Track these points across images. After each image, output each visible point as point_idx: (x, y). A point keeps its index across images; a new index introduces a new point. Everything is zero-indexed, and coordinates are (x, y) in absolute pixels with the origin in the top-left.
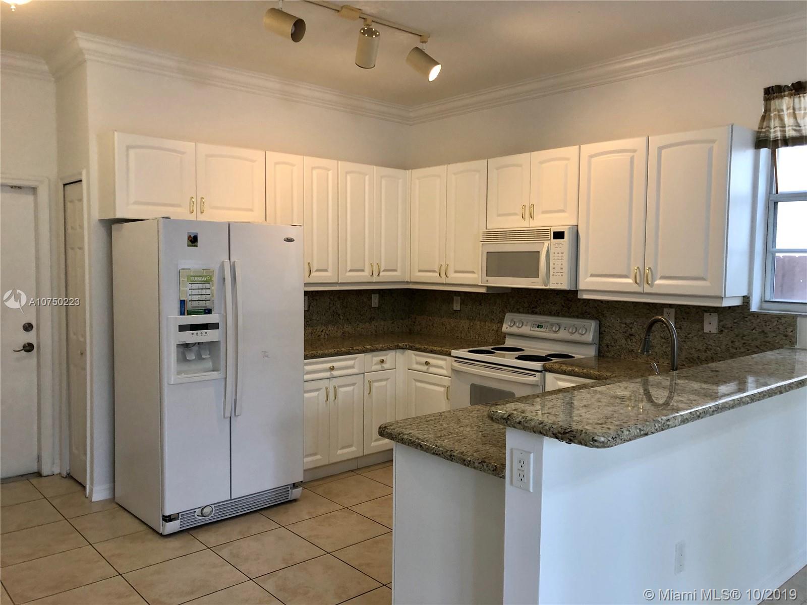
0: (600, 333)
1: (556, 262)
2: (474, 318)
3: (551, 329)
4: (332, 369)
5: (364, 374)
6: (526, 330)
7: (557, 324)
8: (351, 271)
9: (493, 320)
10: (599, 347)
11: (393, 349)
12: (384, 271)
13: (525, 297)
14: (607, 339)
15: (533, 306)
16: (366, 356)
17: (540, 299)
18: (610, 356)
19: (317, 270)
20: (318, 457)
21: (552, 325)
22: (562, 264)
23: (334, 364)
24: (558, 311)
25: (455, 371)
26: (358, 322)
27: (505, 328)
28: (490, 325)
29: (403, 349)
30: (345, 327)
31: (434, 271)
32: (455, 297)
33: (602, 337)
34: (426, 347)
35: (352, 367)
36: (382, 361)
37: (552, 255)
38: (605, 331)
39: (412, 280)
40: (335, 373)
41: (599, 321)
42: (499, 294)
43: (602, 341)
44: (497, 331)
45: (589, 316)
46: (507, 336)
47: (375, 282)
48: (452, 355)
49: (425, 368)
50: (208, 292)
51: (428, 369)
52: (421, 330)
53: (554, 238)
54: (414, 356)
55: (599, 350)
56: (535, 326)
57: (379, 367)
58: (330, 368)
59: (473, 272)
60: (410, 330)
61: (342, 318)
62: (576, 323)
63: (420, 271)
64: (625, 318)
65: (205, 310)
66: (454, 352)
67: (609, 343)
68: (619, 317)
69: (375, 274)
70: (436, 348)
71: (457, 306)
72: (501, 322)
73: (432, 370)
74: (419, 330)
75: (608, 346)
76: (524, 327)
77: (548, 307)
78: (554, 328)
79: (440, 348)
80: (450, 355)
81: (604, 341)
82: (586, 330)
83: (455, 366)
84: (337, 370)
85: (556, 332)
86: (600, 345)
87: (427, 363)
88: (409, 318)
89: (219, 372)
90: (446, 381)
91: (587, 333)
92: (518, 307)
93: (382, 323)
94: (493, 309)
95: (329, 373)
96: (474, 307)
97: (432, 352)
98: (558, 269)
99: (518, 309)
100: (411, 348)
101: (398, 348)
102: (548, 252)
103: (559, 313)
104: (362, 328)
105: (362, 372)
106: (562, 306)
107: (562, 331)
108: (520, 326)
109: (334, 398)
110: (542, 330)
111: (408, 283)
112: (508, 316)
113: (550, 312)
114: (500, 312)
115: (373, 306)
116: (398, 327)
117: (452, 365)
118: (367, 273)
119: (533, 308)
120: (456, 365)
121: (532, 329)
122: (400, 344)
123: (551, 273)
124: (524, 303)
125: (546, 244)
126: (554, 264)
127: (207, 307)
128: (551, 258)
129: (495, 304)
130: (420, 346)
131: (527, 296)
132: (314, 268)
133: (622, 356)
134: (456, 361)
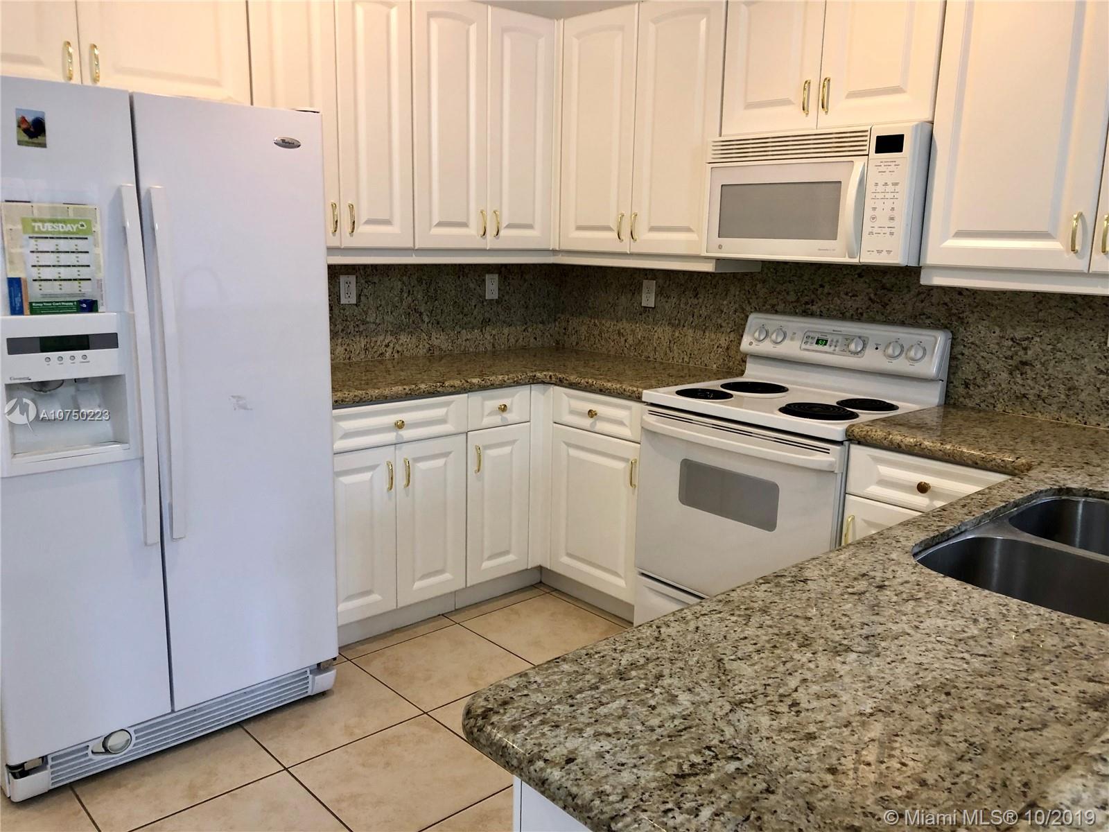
0: (953, 358)
1: (879, 204)
2: (682, 322)
3: (845, 348)
4: (400, 425)
5: (467, 433)
6: (791, 348)
7: (860, 337)
8: (440, 224)
9: (721, 327)
10: (947, 386)
11: (526, 384)
12: (509, 226)
13: (790, 282)
14: (967, 370)
15: (806, 299)
16: (470, 399)
17: (822, 286)
18: (970, 405)
19: (369, 222)
20: (375, 597)
21: (849, 339)
22: (893, 209)
23: (405, 417)
24: (860, 311)
25: (650, 433)
26: (457, 328)
27: (747, 344)
28: (713, 336)
29: (543, 383)
30: (433, 338)
31: (608, 229)
32: (645, 282)
33: (957, 366)
34: (590, 381)
35: (443, 421)
36: (504, 409)
37: (870, 187)
38: (963, 354)
39: (563, 247)
40: (406, 434)
41: (952, 332)
42: (734, 275)
43: (954, 373)
44: (728, 349)
45: (928, 321)
46: (748, 360)
47: (489, 250)
48: (643, 400)
49: (587, 422)
50: (84, 259)
51: (593, 425)
52: (577, 344)
53: (877, 152)
54: (565, 398)
55: (947, 391)
56: (810, 340)
57: (497, 419)
58: (396, 424)
59: (688, 230)
60: (558, 343)
61: (426, 320)
62: (900, 335)
63: (579, 228)
64: (1013, 328)
65: (80, 302)
66: (649, 395)
67: (972, 378)
68: (999, 326)
69: (491, 232)
70: (610, 384)
71: (648, 300)
72: (739, 331)
73: (602, 426)
74: (574, 344)
75: (967, 386)
76: (787, 342)
77: (839, 302)
78: (852, 347)
79: (618, 386)
80: (638, 399)
81: (960, 373)
82: (925, 349)
83: (649, 423)
84: (410, 428)
85: (857, 353)
86: (949, 382)
87: (591, 414)
88: (555, 320)
89: (126, 446)
90: (631, 451)
91: (926, 358)
92: (775, 301)
93: (506, 331)
94: (722, 304)
95: (395, 434)
96: (683, 300)
97: (601, 391)
98: (883, 220)
99: (773, 306)
100: (560, 383)
101: (534, 381)
102: (862, 183)
103: (862, 314)
104: (466, 340)
105: (462, 430)
106: (870, 299)
107: (870, 351)
108: (779, 339)
109: (405, 482)
110: (826, 348)
111: (554, 252)
112: (754, 320)
113: (843, 314)
114: (735, 311)
115: (487, 298)
116: (535, 338)
117: (642, 419)
118: (473, 231)
119: (807, 303)
120: (652, 420)
121: (804, 346)
122: (538, 374)
123: (866, 229)
124: (788, 293)
125: (859, 163)
126: (874, 209)
127: (84, 294)
128: (869, 195)
129: (726, 295)
130: (578, 380)
131: (795, 278)
132: (363, 216)
133: (999, 406)
134: (652, 413)
